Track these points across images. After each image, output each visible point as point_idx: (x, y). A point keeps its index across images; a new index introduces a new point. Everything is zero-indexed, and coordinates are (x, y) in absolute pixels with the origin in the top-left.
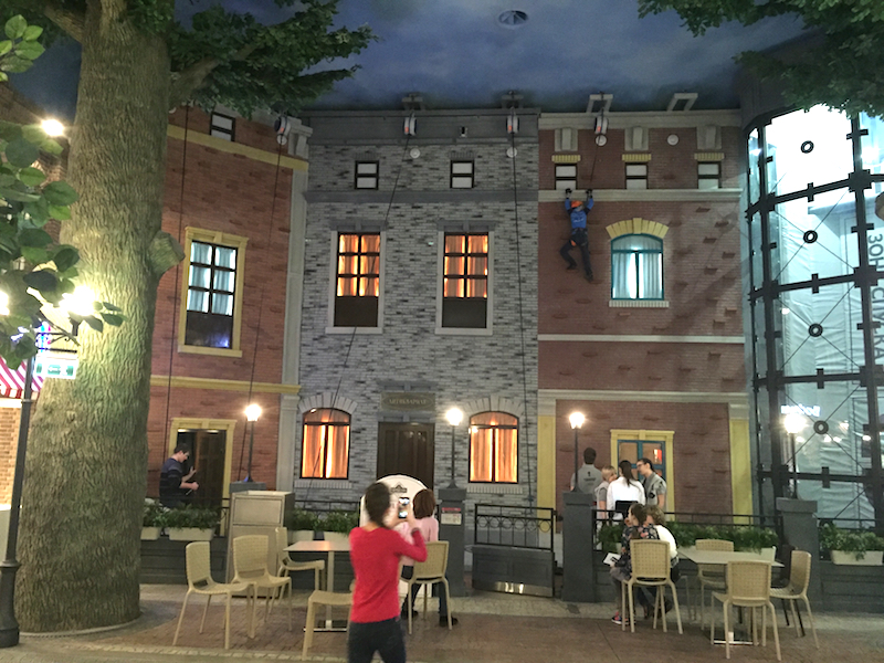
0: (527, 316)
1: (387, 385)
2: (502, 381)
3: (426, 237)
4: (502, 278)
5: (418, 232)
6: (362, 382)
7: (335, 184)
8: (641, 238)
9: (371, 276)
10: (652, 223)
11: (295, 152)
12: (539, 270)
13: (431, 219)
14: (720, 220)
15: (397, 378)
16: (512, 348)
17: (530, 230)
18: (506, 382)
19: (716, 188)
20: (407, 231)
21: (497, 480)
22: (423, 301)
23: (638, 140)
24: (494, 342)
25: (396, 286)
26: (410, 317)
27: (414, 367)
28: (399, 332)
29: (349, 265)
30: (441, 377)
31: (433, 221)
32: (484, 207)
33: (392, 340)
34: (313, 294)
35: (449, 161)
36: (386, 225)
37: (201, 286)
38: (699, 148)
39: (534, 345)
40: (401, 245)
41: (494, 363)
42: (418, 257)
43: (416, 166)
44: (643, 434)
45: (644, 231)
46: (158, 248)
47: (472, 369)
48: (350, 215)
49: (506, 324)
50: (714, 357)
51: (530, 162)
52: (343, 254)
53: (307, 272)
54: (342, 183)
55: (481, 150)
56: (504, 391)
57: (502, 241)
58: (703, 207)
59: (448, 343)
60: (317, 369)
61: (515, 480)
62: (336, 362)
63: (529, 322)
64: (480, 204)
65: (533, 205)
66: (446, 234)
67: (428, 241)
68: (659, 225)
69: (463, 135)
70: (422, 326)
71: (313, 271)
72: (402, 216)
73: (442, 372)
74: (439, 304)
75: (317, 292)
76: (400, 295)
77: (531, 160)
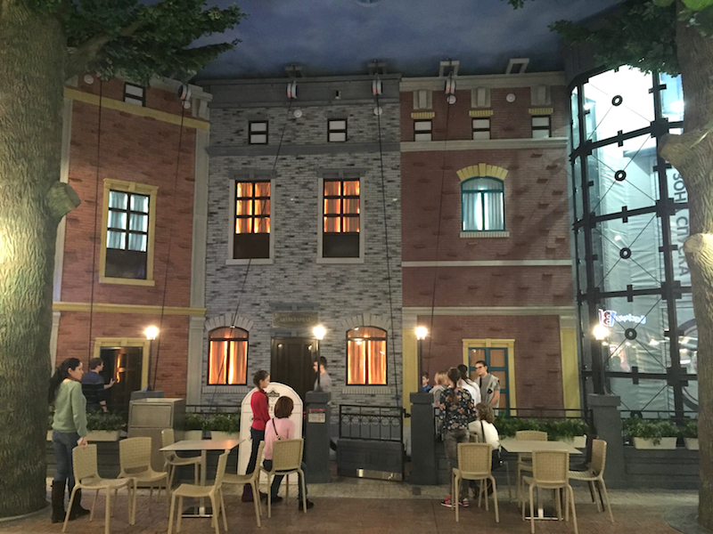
0: (393, 247)
1: (276, 306)
2: (372, 302)
3: (309, 183)
4: (371, 216)
5: (302, 179)
6: (258, 305)
7: (232, 140)
8: (486, 180)
9: (262, 216)
10: (495, 167)
11: (198, 114)
12: (402, 208)
13: (312, 167)
14: (550, 164)
15: (287, 301)
16: (380, 274)
17: (394, 175)
18: (376, 301)
19: (547, 137)
20: (293, 178)
21: (370, 382)
22: (306, 236)
23: (482, 99)
24: (366, 269)
25: (284, 224)
26: (296, 250)
27: (300, 291)
28: (287, 262)
29: (245, 208)
30: (323, 299)
31: (314, 170)
32: (356, 157)
33: (282, 269)
34: (215, 233)
35: (325, 119)
36: (275, 174)
37: (119, 227)
38: (532, 104)
39: (399, 271)
40: (288, 190)
41: (366, 286)
42: (302, 200)
43: (299, 124)
44: (489, 343)
45: (488, 175)
46: (55, 196)
47: (348, 291)
48: (245, 166)
49: (375, 253)
50: (547, 277)
51: (393, 119)
52: (240, 199)
53: (210, 214)
54: (238, 140)
55: (352, 110)
56: (375, 309)
57: (371, 185)
58: (536, 154)
59: (328, 270)
60: (220, 295)
61: (384, 383)
62: (235, 288)
63: (394, 252)
64: (353, 155)
65: (397, 154)
66: (325, 180)
67: (310, 186)
68: (500, 169)
69: (337, 98)
70: (306, 257)
71: (215, 213)
72: (288, 166)
73: (323, 294)
74: (320, 238)
75: (219, 230)
76: (288, 232)
77: (394, 117)
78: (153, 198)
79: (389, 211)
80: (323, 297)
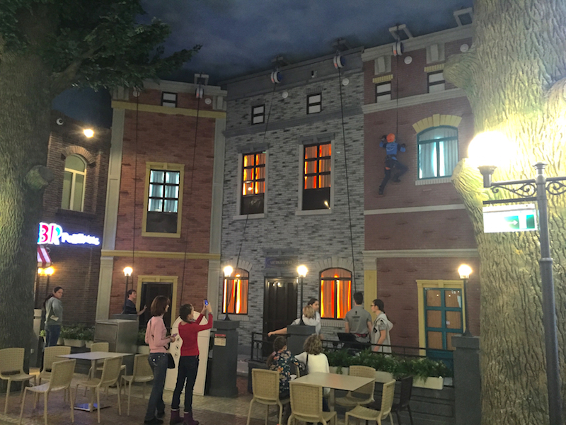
0: (357, 198)
1: (268, 252)
2: (340, 246)
3: (292, 150)
4: (340, 172)
5: (287, 148)
6: (255, 250)
7: (240, 123)
9: (261, 180)
10: (449, 116)
11: (217, 107)
12: (365, 164)
13: (295, 137)
15: (275, 247)
16: (346, 222)
17: (358, 135)
18: (343, 246)
20: (281, 147)
21: (338, 317)
22: (289, 194)
23: (435, 54)
24: (334, 218)
25: (274, 185)
26: (282, 205)
27: (285, 239)
28: (277, 216)
29: (249, 175)
30: (302, 245)
31: (296, 139)
32: (328, 124)
33: (273, 222)
34: (228, 196)
35: (306, 96)
36: (269, 146)
37: (158, 196)
39: (362, 219)
40: (277, 158)
41: (334, 233)
42: (287, 164)
43: (286, 103)
44: (441, 283)
45: (442, 124)
46: (32, 176)
47: (320, 238)
48: (249, 142)
49: (343, 204)
51: (358, 87)
52: (246, 168)
53: (226, 182)
54: (245, 122)
55: (326, 85)
56: (342, 253)
57: (339, 146)
59: (306, 221)
60: (231, 243)
62: (242, 238)
63: (358, 202)
64: (326, 122)
65: (361, 117)
66: (305, 146)
67: (294, 152)
68: (454, 117)
69: (313, 77)
70: (290, 211)
71: (229, 181)
72: (278, 138)
73: (302, 241)
74: (300, 195)
75: (231, 193)
76: (277, 191)
77: (358, 85)
78: (182, 172)
79: (355, 167)
80: (302, 243)
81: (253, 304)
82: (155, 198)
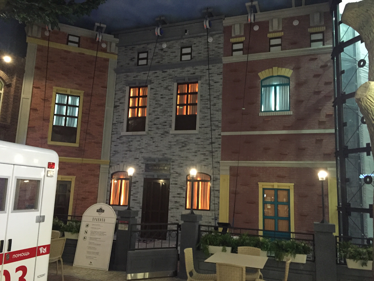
0: (217, 123)
1: (148, 159)
2: (203, 157)
3: (169, 86)
4: (204, 104)
5: (165, 84)
6: (138, 159)
7: (128, 64)
8: (279, 78)
9: (143, 107)
10: (284, 69)
11: (110, 51)
12: (222, 99)
13: (171, 77)
14: (323, 64)
15: (153, 156)
16: (208, 140)
17: (219, 78)
18: (205, 157)
19: (321, 46)
20: (160, 84)
21: (200, 208)
22: (166, 118)
23: (275, 25)
24: (199, 137)
25: (154, 111)
26: (160, 126)
27: (161, 151)
28: (155, 133)
29: (134, 103)
30: (173, 155)
31: (172, 78)
32: (196, 69)
33: (152, 138)
34: (117, 117)
35: (180, 47)
36: (151, 82)
37: (61, 114)
38: (311, 25)
39: (220, 138)
40: (157, 91)
41: (199, 148)
42: (164, 96)
43: (165, 52)
44: (276, 185)
45: (279, 74)
47: (188, 151)
48: (134, 79)
49: (206, 127)
50: (319, 141)
51: (219, 44)
52: (132, 97)
53: (115, 107)
54: (132, 64)
55: (195, 40)
56: (204, 162)
57: (205, 86)
58: (313, 58)
59: (177, 138)
60: (118, 153)
61: (208, 209)
62: (127, 149)
63: (217, 126)
64: (195, 68)
65: (221, 65)
66: (178, 84)
67: (169, 88)
68: (288, 70)
69: (186, 34)
70: (166, 130)
71: (118, 106)
72: (158, 77)
73: (174, 153)
74: (173, 119)
75: (120, 116)
76: (156, 115)
77: (220, 42)
78: (82, 97)
79: (215, 101)
80: (174, 154)
81: (134, 198)
82: (59, 115)
